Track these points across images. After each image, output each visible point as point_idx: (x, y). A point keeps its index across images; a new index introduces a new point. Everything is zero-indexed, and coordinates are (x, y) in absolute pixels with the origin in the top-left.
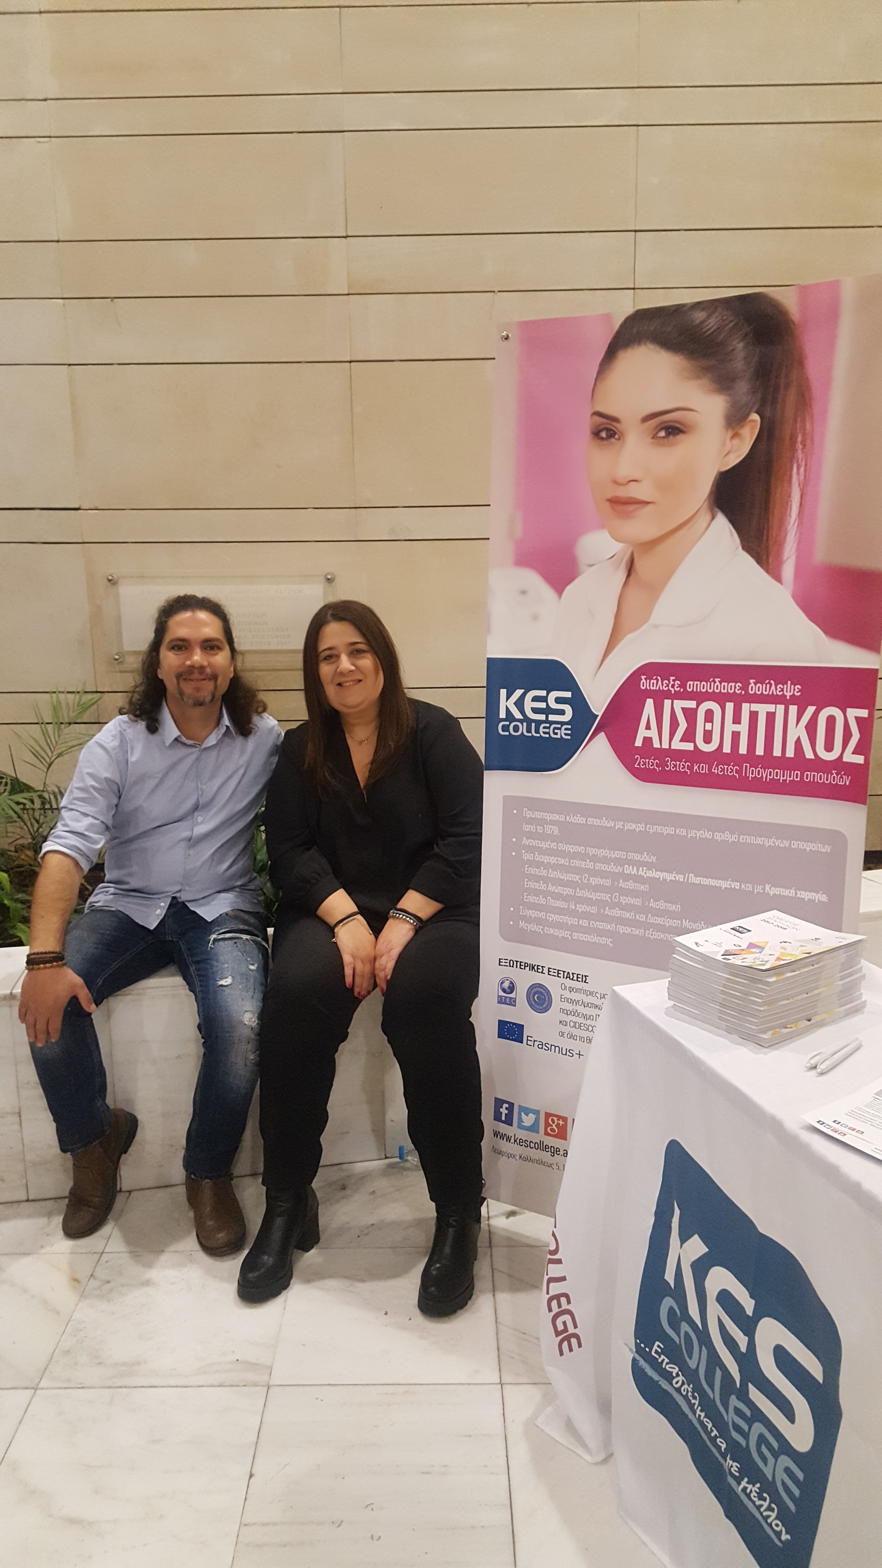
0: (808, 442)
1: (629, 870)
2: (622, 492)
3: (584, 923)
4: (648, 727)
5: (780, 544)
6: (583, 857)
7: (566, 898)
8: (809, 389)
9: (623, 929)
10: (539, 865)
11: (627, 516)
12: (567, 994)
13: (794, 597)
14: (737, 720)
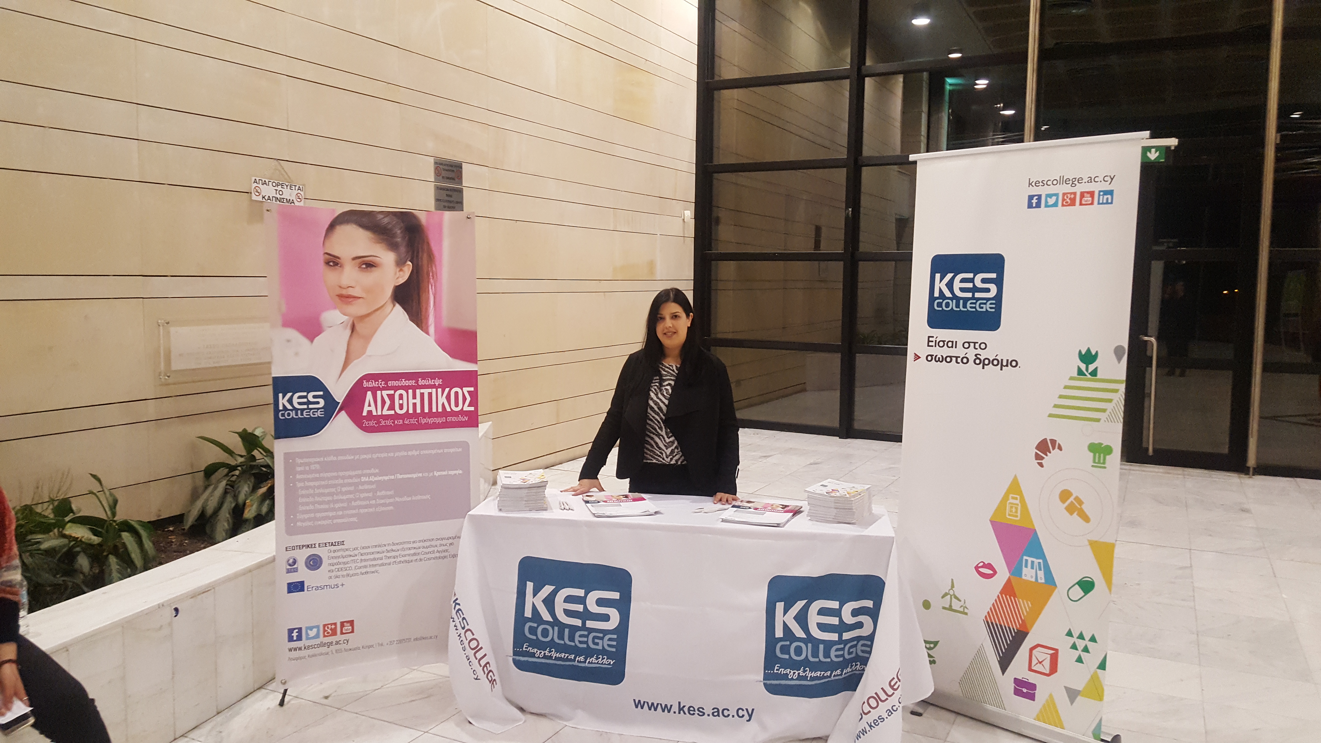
0: (435, 276)
1: (364, 479)
2: (344, 292)
3: (340, 513)
4: (369, 405)
5: (427, 318)
6: (337, 478)
7: (329, 502)
8: (433, 254)
9: (362, 511)
10: (307, 488)
11: (349, 303)
12: (333, 554)
13: (436, 341)
14: (414, 397)
